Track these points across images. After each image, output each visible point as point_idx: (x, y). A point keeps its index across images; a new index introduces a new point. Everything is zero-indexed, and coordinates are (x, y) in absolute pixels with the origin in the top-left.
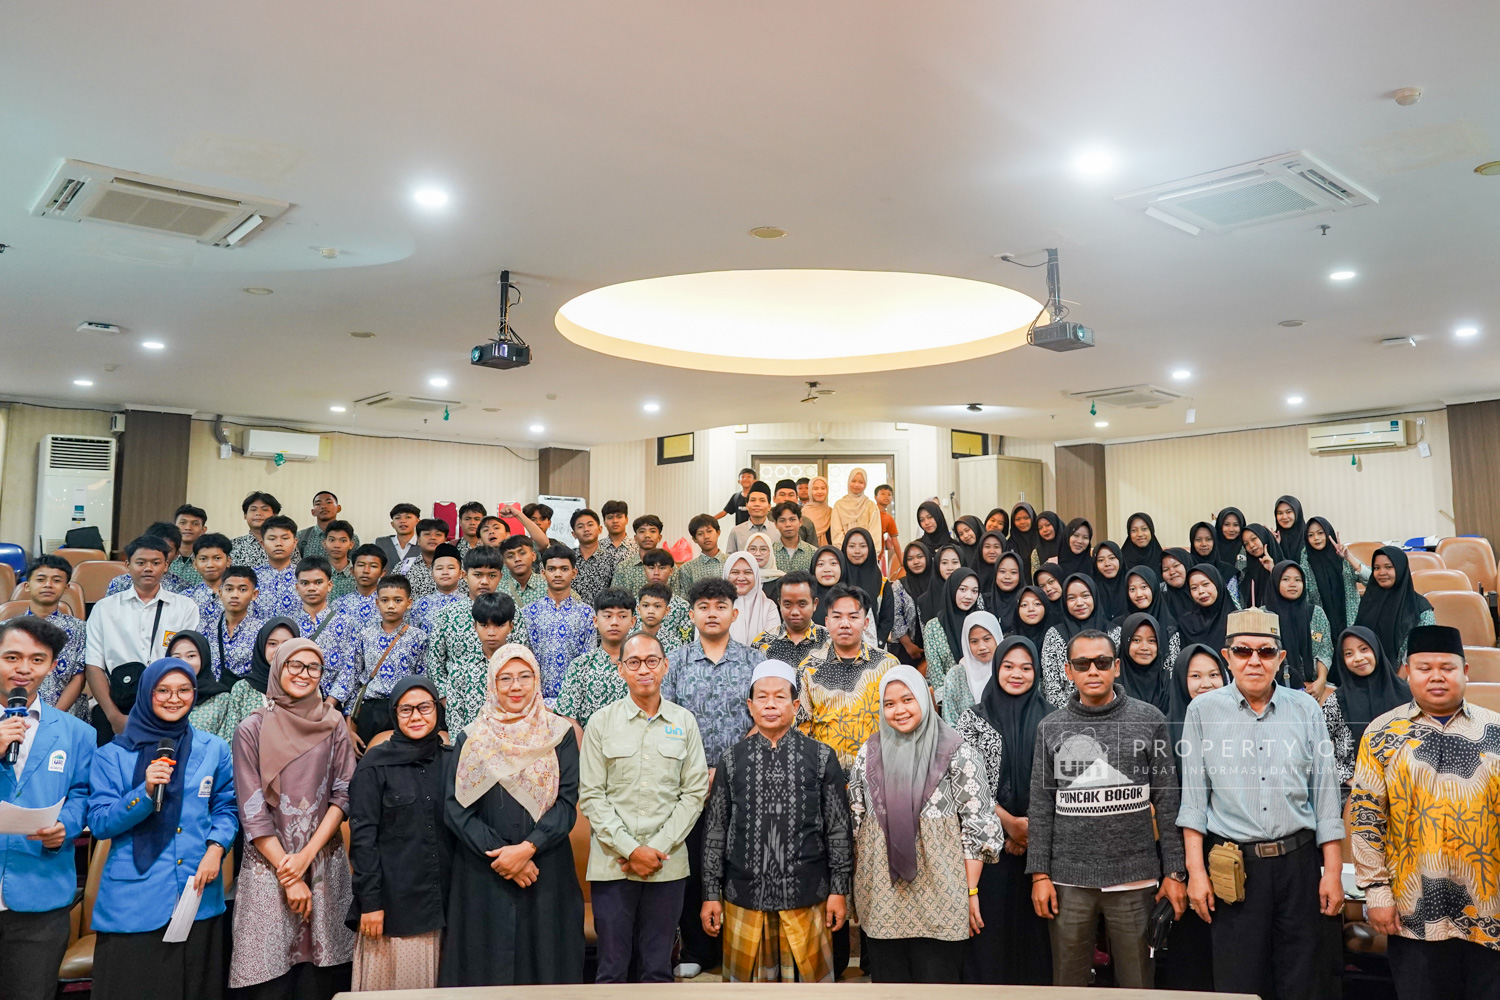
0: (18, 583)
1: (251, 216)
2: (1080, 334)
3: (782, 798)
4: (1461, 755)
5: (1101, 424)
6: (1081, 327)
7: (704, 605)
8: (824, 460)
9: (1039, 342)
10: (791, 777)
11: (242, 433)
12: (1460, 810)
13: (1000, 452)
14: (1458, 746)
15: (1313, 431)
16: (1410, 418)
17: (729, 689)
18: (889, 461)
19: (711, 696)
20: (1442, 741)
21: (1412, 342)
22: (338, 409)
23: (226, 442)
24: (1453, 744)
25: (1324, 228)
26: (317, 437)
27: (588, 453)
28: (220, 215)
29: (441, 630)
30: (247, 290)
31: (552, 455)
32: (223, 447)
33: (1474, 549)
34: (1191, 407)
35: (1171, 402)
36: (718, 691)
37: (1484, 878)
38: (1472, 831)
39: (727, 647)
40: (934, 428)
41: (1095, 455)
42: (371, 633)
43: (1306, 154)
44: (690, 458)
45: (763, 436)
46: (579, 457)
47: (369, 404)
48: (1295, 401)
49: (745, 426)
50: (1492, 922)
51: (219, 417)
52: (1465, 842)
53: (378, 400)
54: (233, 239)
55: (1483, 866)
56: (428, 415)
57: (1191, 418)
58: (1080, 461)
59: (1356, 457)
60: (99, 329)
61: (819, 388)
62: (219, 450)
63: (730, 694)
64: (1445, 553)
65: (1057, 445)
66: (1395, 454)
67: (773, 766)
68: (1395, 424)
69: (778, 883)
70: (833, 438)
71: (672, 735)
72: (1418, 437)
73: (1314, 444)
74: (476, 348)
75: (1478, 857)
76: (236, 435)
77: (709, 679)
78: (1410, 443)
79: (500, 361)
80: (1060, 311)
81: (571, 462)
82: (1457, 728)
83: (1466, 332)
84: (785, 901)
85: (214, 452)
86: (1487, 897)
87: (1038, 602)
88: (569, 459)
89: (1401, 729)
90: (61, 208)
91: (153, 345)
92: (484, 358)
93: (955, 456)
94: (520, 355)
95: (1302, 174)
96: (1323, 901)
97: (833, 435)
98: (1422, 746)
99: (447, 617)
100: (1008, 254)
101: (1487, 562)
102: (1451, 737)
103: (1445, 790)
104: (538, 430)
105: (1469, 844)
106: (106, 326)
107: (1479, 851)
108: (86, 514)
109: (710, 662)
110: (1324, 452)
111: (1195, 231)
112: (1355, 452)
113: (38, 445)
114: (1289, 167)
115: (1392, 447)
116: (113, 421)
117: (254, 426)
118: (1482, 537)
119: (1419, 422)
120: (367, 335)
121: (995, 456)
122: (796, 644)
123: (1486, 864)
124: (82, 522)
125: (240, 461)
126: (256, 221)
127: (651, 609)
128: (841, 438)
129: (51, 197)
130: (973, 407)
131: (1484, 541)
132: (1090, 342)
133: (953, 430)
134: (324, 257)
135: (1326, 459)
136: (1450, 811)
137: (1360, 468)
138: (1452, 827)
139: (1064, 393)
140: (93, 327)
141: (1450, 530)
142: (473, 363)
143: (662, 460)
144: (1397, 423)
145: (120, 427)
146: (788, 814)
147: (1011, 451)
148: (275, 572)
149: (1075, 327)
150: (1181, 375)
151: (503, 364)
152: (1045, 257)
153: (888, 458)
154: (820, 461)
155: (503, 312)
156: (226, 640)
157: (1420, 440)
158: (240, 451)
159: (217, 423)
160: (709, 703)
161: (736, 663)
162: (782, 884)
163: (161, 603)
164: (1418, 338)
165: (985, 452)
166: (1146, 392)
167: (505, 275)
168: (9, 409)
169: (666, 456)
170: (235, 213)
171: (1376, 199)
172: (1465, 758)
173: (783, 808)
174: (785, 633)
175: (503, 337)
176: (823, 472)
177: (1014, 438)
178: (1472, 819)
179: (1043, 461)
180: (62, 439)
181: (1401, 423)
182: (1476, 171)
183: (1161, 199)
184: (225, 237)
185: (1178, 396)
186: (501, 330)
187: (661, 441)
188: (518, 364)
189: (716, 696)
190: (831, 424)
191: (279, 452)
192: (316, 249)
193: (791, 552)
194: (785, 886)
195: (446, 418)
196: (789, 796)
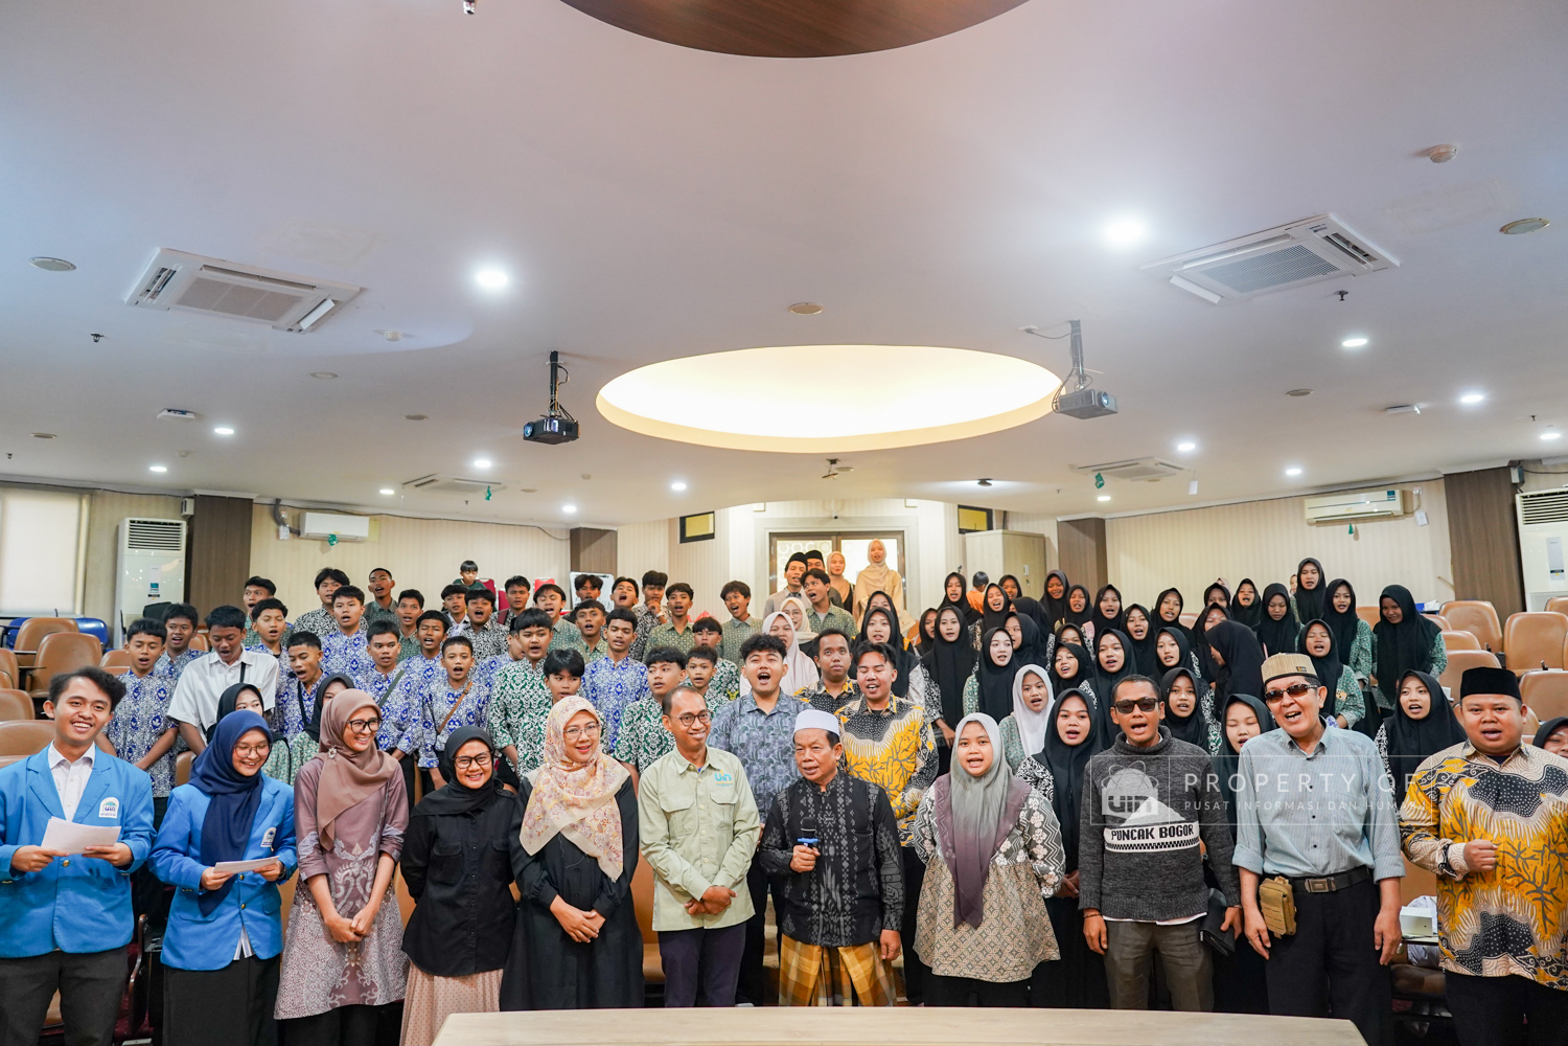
0: (104, 652)
1: (325, 300)
2: (1105, 401)
3: (834, 841)
4: (1520, 794)
5: (1104, 498)
6: (1105, 394)
7: (755, 658)
8: (838, 536)
9: (1062, 410)
10: (842, 821)
11: (299, 515)
12: (1519, 846)
13: (1004, 526)
14: (1516, 785)
15: (1309, 502)
16: (1407, 488)
17: (780, 738)
18: (900, 537)
19: (763, 744)
20: (1499, 780)
21: (1416, 409)
22: (387, 492)
23: (285, 525)
24: (1511, 783)
25: (1342, 294)
26: (367, 518)
27: (615, 533)
28: (294, 300)
29: (501, 688)
30: (314, 375)
31: (582, 534)
32: (282, 528)
33: (1478, 612)
34: (1194, 480)
35: (1174, 474)
36: (770, 740)
37: (1545, 918)
38: (1532, 869)
39: (779, 699)
40: (942, 504)
41: (1095, 529)
42: (439, 689)
43: (1333, 217)
44: (711, 536)
45: (780, 514)
46: (607, 536)
47: (417, 486)
48: (1293, 472)
49: (762, 504)
50: (1553, 962)
51: (278, 500)
52: (1525, 880)
53: (422, 483)
54: (305, 324)
55: (1544, 905)
56: (470, 497)
57: (1194, 490)
58: (1081, 535)
59: (1353, 526)
60: (177, 415)
61: (838, 465)
62: (278, 531)
63: (781, 743)
64: (1449, 614)
65: (1059, 520)
66: (1393, 523)
67: (824, 810)
68: (1391, 493)
69: (836, 921)
70: (847, 515)
71: (722, 782)
72: (1415, 506)
73: (1311, 514)
74: (529, 424)
75: (1540, 896)
76: (293, 517)
77: (761, 728)
78: (1407, 512)
79: (550, 436)
80: (1084, 380)
81: (598, 542)
82: (1514, 768)
83: (1472, 398)
84: (843, 938)
85: (273, 534)
86: (1548, 936)
87: (1071, 655)
88: (598, 539)
89: (1455, 769)
90: (152, 297)
91: (224, 431)
92: (536, 434)
93: (962, 531)
94: (570, 430)
95: (1327, 238)
96: (1377, 938)
97: (846, 513)
98: (1477, 784)
99: (506, 675)
100: (1032, 327)
101: (1491, 625)
102: (1508, 777)
103: (1503, 828)
104: (570, 510)
105: (1529, 881)
106: (184, 412)
107: (1538, 890)
108: (160, 591)
109: (762, 713)
110: (1321, 522)
111: (1215, 299)
112: (1352, 521)
113: (117, 527)
114: (1315, 231)
115: (1390, 516)
116: (183, 506)
117: (309, 509)
118: (1483, 600)
119: (1416, 491)
120: (420, 418)
121: (1001, 531)
122: (835, 697)
123: (1547, 903)
124: (157, 598)
125: (297, 541)
126: (329, 305)
127: (698, 670)
128: (853, 515)
129: (144, 288)
130: (983, 482)
131: (1488, 604)
132: (1113, 409)
133: (960, 507)
134: (389, 340)
135: (1322, 529)
136: (1510, 849)
137: (1357, 537)
138: (1511, 864)
139: (1072, 467)
140: (172, 414)
141: (1450, 595)
142: (525, 438)
143: (684, 539)
144: (1393, 493)
145: (190, 511)
146: (841, 856)
147: (1015, 526)
148: (346, 637)
149: (1099, 394)
150: (1186, 447)
151: (554, 439)
152: (1069, 329)
153: (899, 534)
154: (834, 538)
155: (553, 389)
156: (305, 698)
157: (1417, 509)
158: (296, 532)
159: (276, 506)
160: (761, 751)
161: (787, 714)
162: (839, 922)
163: (243, 665)
164: (1423, 405)
165: (990, 527)
166: (1151, 465)
167: (554, 356)
168: (92, 495)
169: (688, 535)
170: (310, 297)
171: (1396, 262)
172: (1523, 798)
173: (836, 850)
174: (824, 688)
175: (553, 414)
176: (837, 547)
177: (1017, 513)
178: (1532, 858)
179: (1046, 535)
180: (139, 522)
181: (1397, 492)
182: (1502, 230)
183: (1186, 267)
184: (298, 322)
185: (1180, 469)
186: (551, 407)
187: (683, 520)
188: (567, 439)
189: (768, 745)
190: (844, 501)
191: (332, 533)
192: (381, 332)
193: (822, 616)
194: (842, 924)
195: (488, 498)
196: (841, 840)
